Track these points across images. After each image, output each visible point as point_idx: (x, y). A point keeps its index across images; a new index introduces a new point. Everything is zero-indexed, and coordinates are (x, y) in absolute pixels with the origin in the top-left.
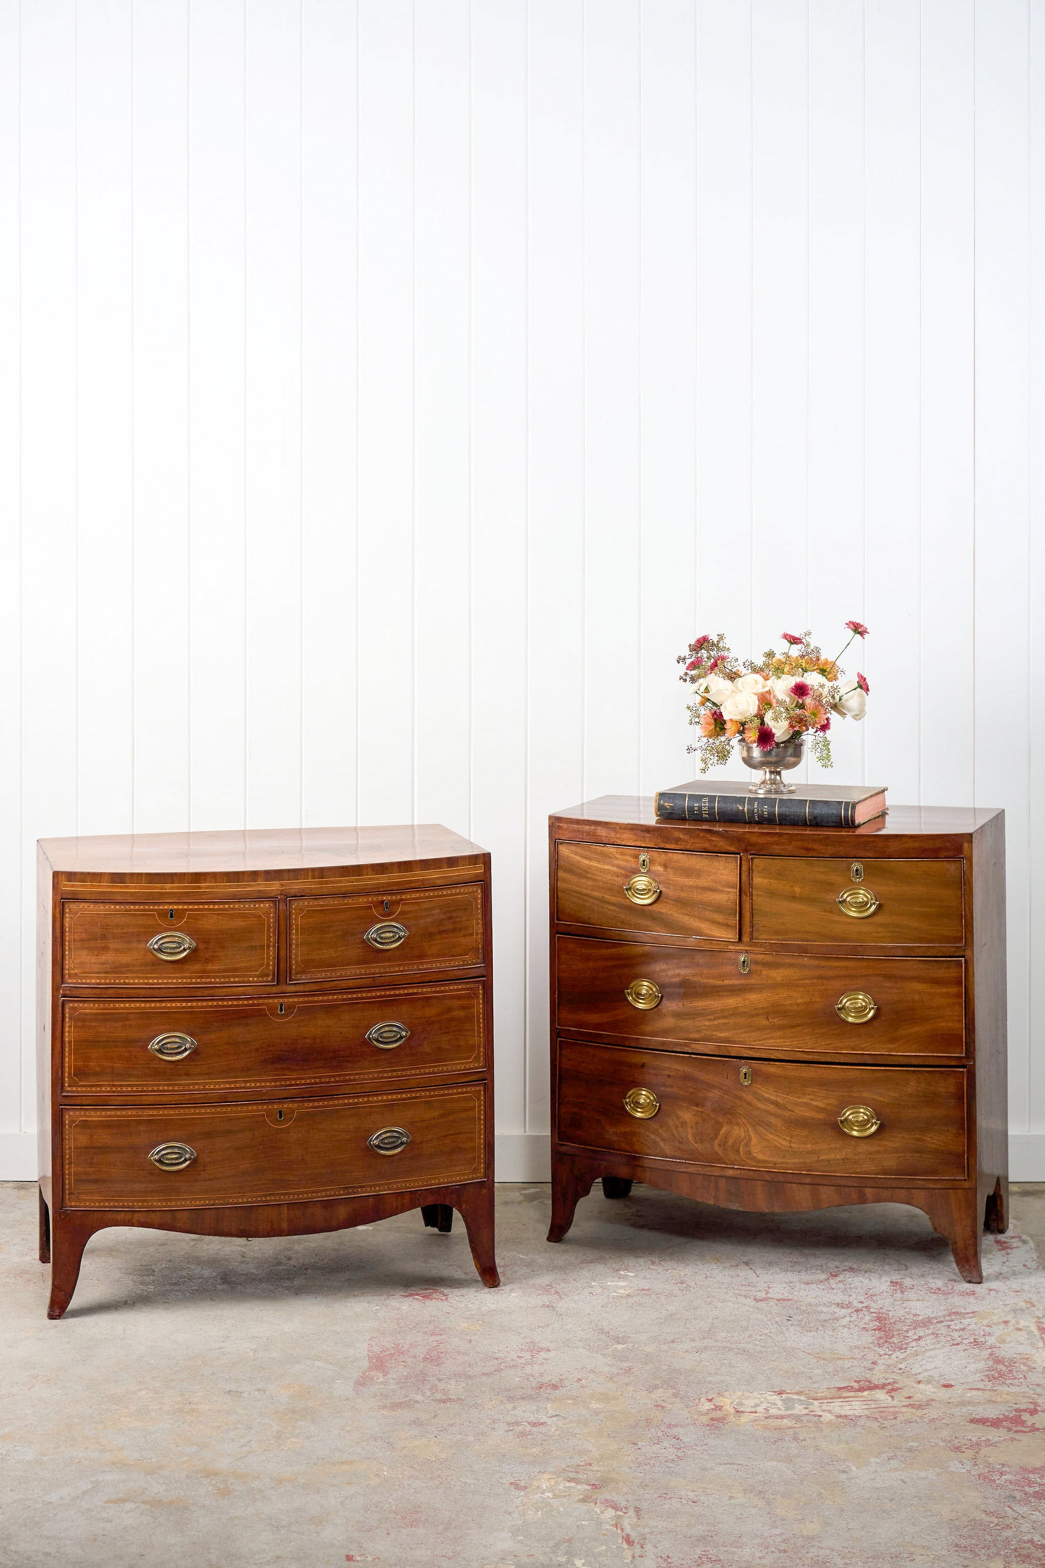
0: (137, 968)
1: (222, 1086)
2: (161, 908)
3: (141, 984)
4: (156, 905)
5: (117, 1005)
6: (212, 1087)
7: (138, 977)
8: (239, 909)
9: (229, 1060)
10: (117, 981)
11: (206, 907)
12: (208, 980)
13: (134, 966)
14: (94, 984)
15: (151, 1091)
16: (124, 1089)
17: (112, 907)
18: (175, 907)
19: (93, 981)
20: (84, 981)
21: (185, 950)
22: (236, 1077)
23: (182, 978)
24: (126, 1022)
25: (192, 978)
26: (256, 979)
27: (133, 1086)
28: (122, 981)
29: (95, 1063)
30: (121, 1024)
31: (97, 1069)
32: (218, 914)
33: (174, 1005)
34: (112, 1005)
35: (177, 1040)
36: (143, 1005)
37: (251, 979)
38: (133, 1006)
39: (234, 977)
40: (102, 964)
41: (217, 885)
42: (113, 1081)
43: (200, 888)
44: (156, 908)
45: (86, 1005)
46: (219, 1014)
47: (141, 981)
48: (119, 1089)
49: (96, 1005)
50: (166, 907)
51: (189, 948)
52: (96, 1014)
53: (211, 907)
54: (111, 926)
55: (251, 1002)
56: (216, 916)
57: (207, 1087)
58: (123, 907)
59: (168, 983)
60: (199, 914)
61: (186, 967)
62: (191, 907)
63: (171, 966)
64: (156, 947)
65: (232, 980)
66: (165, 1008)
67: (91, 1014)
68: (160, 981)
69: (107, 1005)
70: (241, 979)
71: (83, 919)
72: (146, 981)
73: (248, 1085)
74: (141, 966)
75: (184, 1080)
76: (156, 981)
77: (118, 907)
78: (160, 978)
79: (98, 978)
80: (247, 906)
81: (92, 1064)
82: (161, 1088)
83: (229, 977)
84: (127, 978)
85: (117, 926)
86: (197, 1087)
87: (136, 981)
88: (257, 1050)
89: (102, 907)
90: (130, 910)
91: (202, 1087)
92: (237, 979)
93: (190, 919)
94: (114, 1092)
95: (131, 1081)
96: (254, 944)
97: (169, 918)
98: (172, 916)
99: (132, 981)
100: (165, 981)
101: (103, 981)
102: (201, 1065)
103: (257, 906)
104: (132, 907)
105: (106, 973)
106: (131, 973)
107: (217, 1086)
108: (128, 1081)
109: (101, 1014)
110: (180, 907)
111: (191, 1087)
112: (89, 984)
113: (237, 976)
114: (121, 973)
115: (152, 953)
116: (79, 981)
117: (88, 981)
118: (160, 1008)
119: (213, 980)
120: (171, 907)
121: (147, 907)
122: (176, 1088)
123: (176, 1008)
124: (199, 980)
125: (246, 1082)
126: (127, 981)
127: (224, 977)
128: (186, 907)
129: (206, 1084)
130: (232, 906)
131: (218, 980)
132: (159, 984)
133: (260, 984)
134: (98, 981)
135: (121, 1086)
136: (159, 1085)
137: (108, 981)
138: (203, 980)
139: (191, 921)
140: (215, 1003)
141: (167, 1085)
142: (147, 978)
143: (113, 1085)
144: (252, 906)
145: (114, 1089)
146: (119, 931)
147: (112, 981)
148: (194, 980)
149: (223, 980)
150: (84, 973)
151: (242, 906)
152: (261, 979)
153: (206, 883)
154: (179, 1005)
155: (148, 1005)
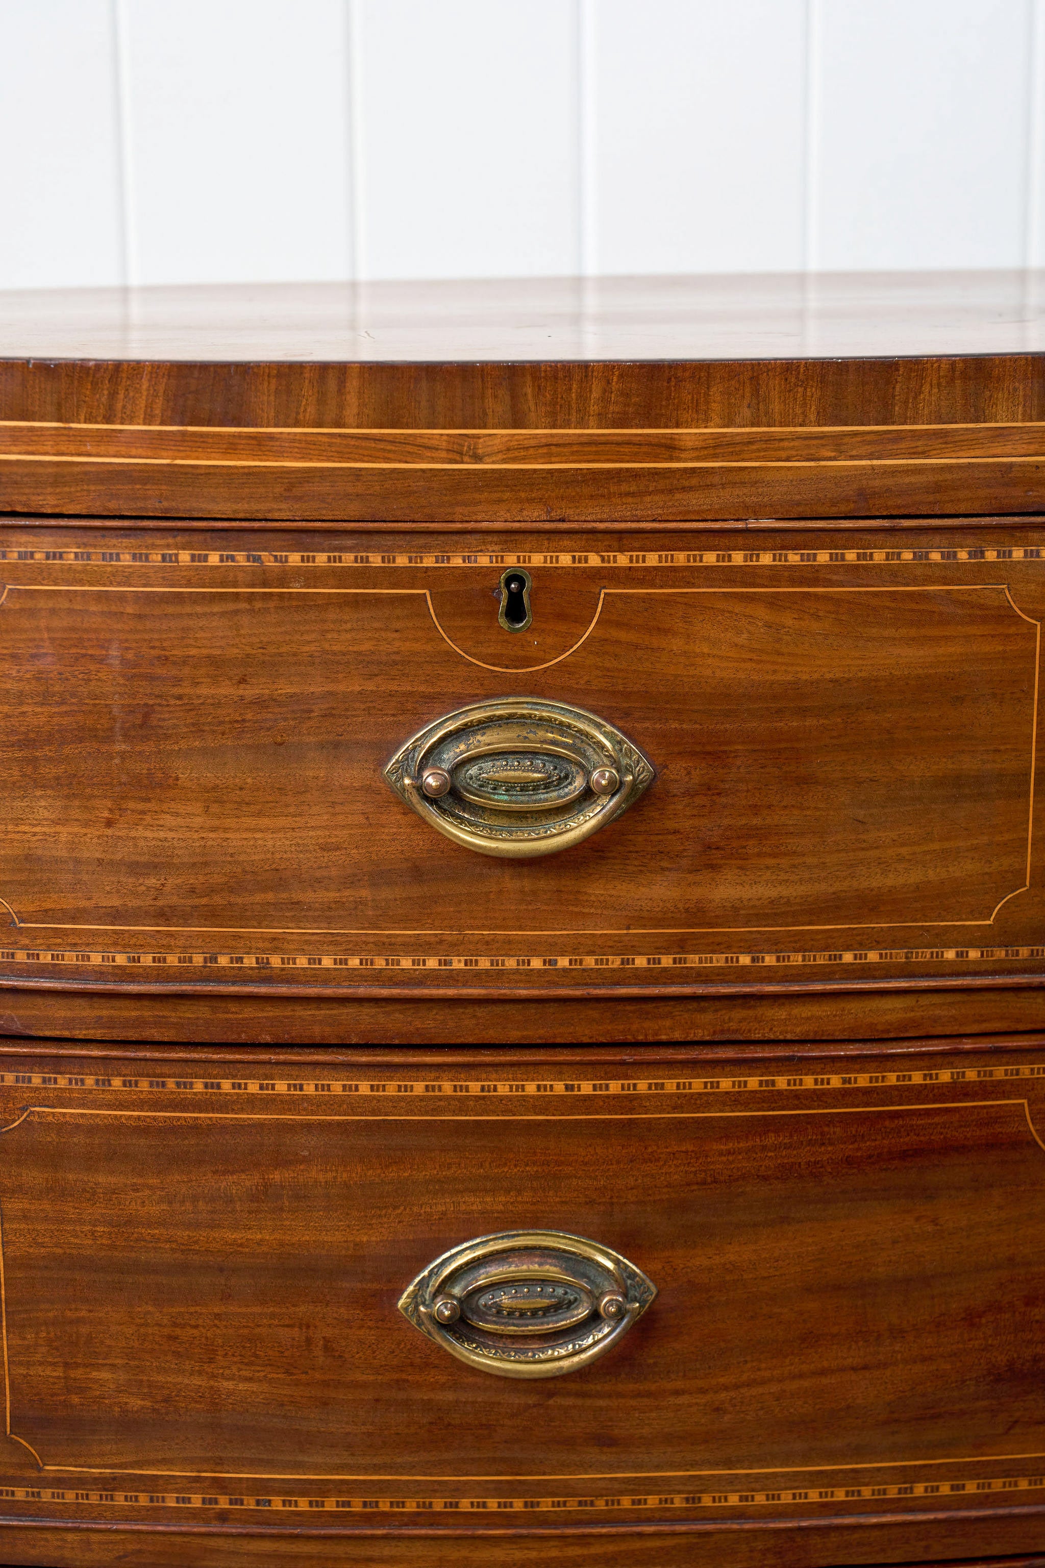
0: (332, 895)
1: (786, 1498)
2: (457, 562)
3: (354, 976)
4: (427, 548)
5: (226, 1085)
6: (734, 1500)
7: (333, 943)
8: (894, 574)
9: (823, 1372)
10: (223, 961)
11: (710, 558)
12: (718, 960)
13: (317, 882)
14: (100, 974)
15: (414, 1519)
16: (277, 1504)
17: (185, 557)
18: (537, 560)
19: (96, 959)
20: (46, 958)
21: (588, 795)
22: (858, 1453)
23: (575, 948)
24: (276, 1176)
25: (627, 948)
26: (974, 954)
27: (322, 1489)
28: (250, 961)
29: (122, 1377)
30: (249, 1181)
31: (136, 1403)
32: (773, 602)
33: (531, 1088)
34: (199, 1086)
35: (551, 1270)
36: (364, 1088)
37: (950, 954)
38: (310, 1089)
39: (860, 942)
40: (135, 868)
41: (769, 439)
42: (219, 1463)
43: (670, 448)
44: (429, 561)
45: (62, 1082)
46: (771, 1139)
47: (354, 962)
48: (250, 1503)
49: (117, 1082)
50: (484, 561)
51: (614, 788)
52: (117, 1128)
53: (738, 558)
54: (185, 661)
55: (945, 1076)
56: (762, 612)
57: (707, 1501)
58: (241, 558)
59: (498, 976)
60: (668, 601)
61: (597, 890)
62: (623, 560)
63: (511, 883)
64: (431, 780)
65: (848, 957)
66: (483, 1102)
67: (92, 1130)
68: (458, 964)
69: (171, 1083)
70: (899, 956)
71: (25, 623)
72: (380, 963)
73: (919, 1490)
74: (350, 881)
75: (585, 1467)
76: (432, 963)
77: (214, 559)
78: (455, 948)
79: (119, 942)
80: (935, 556)
81: (105, 1375)
82: (465, 1505)
83: (828, 943)
84: (276, 944)
85: (215, 662)
86: (652, 1501)
87: (327, 962)
88: (971, 1318)
89: (126, 560)
90: (284, 578)
91: (678, 1502)
92: (873, 957)
93: (619, 625)
94: (223, 1516)
95: (317, 1469)
96: (969, 764)
97: (503, 622)
98: (515, 612)
99: (302, 962)
100: (484, 963)
101: (147, 960)
102: (677, 1393)
103: (991, 555)
104: (294, 559)
105: (163, 915)
106: (298, 921)
107: (760, 1499)
108: (298, 1466)
109: (143, 1130)
110: (565, 560)
111: (626, 1502)
112: (76, 973)
113: (876, 942)
114: (242, 917)
115: (409, 810)
116: (21, 957)
117: (70, 958)
118: (462, 1104)
119: (745, 960)
120: (511, 560)
121: (376, 560)
122: (546, 1505)
123: (543, 1104)
124: (667, 961)
125: (909, 1476)
126: (276, 961)
127: (802, 944)
128: (594, 560)
129: (705, 1485)
130: (851, 556)
131: (770, 960)
132: (452, 978)
133: (999, 980)
134: (121, 960)
135: (261, 1488)
136: (460, 1490)
137: (172, 960)
138: (693, 960)
139: (623, 635)
140: (753, 1083)
141: (498, 1490)
142: (388, 947)
143: (221, 1485)
144: (963, 555)
145: (224, 1503)
146: (226, 690)
147: (198, 960)
148: (641, 962)
149: (797, 959)
150: (46, 915)
151: (907, 555)
152: (1000, 953)
153: (706, 422)
154: (559, 1088)
155: (391, 1088)
